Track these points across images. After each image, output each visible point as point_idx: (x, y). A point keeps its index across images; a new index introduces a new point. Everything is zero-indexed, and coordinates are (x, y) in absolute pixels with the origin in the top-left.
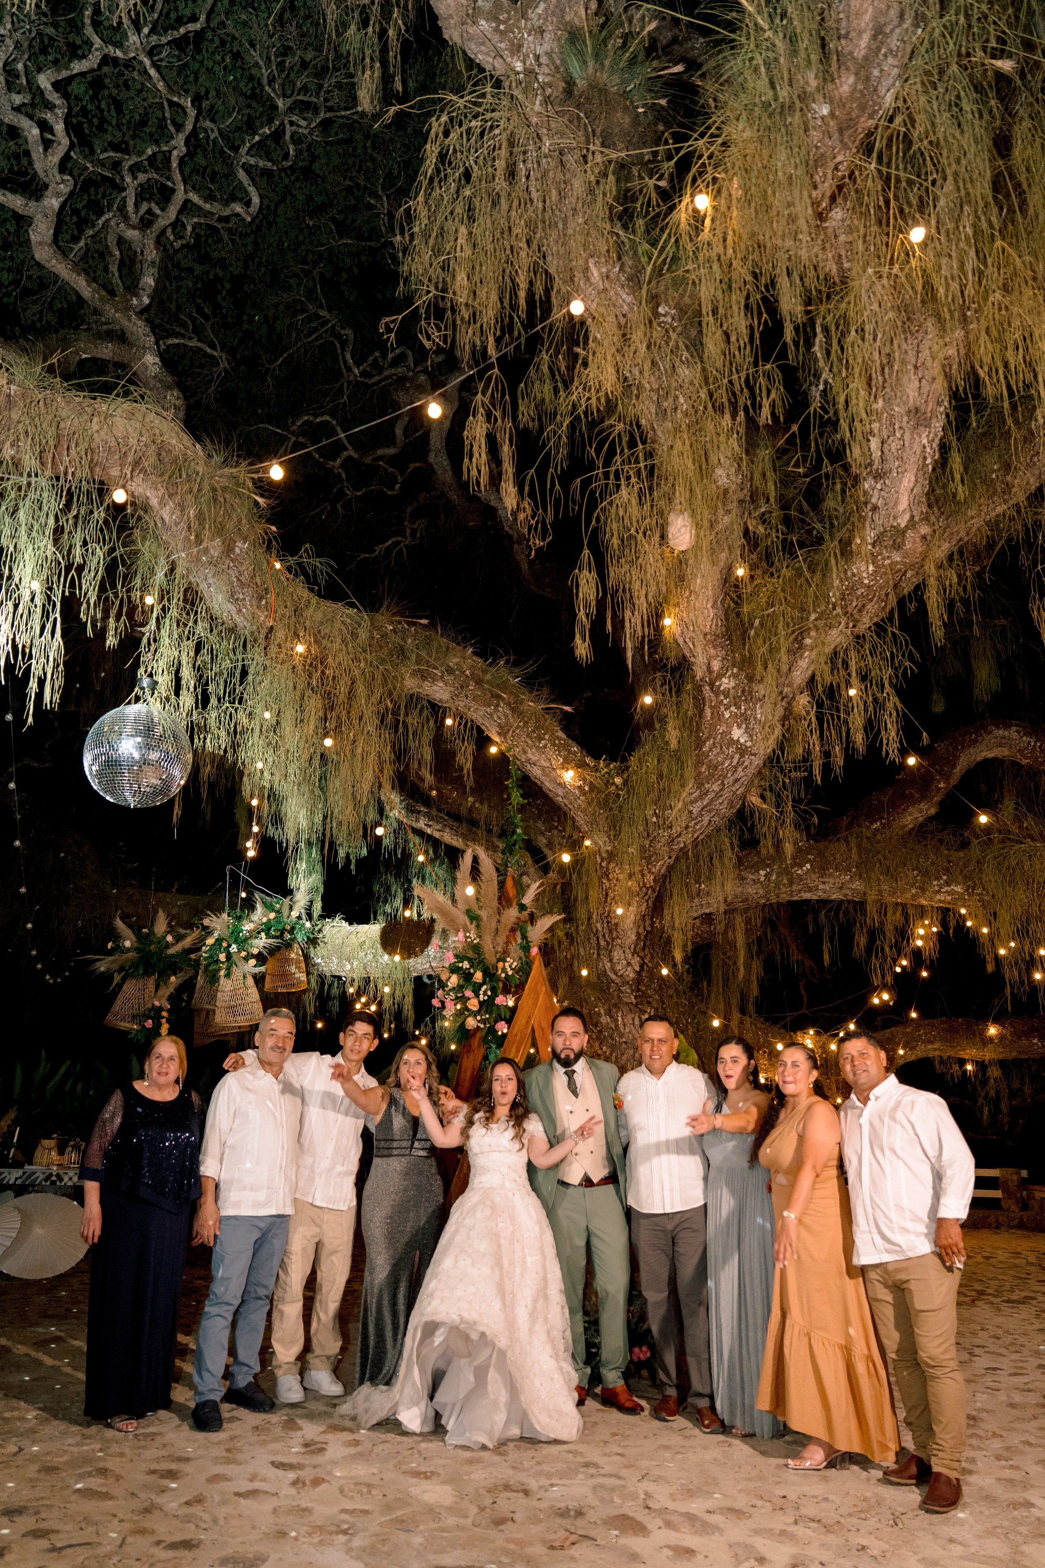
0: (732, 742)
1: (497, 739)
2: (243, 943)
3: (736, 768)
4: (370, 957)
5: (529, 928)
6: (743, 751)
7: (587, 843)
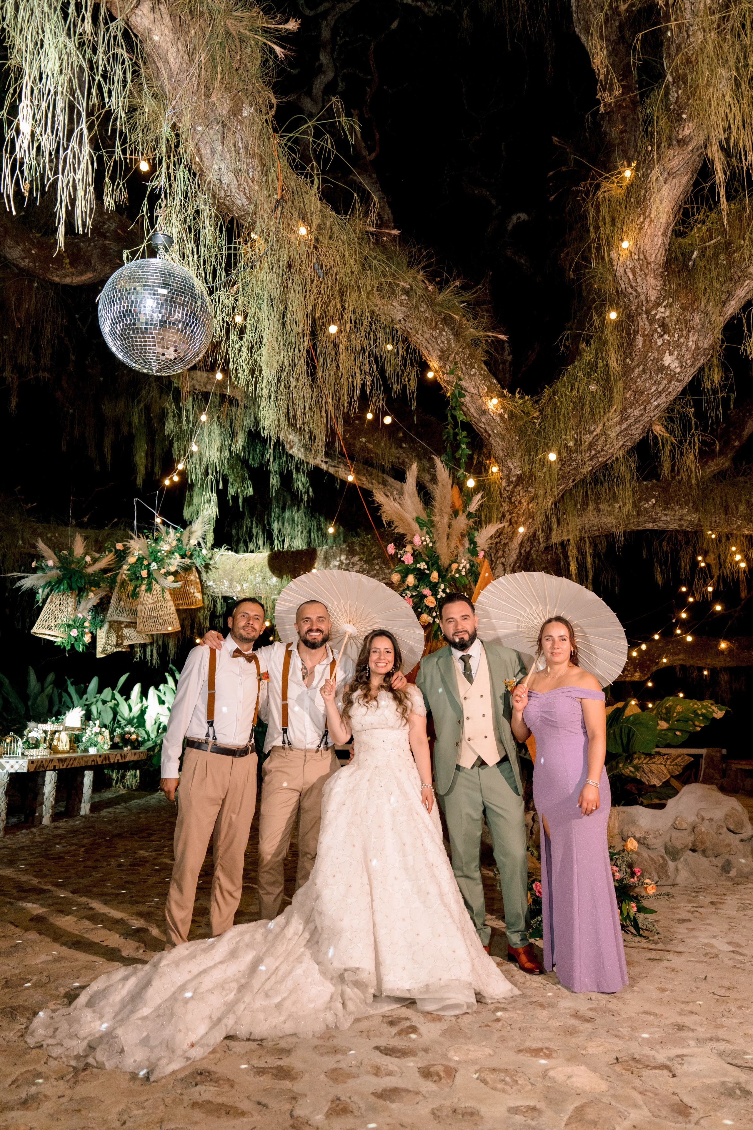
0: (662, 369)
1: (434, 363)
2: (161, 562)
3: (660, 393)
4: (259, 579)
5: (476, 534)
6: (672, 377)
7: (495, 469)
